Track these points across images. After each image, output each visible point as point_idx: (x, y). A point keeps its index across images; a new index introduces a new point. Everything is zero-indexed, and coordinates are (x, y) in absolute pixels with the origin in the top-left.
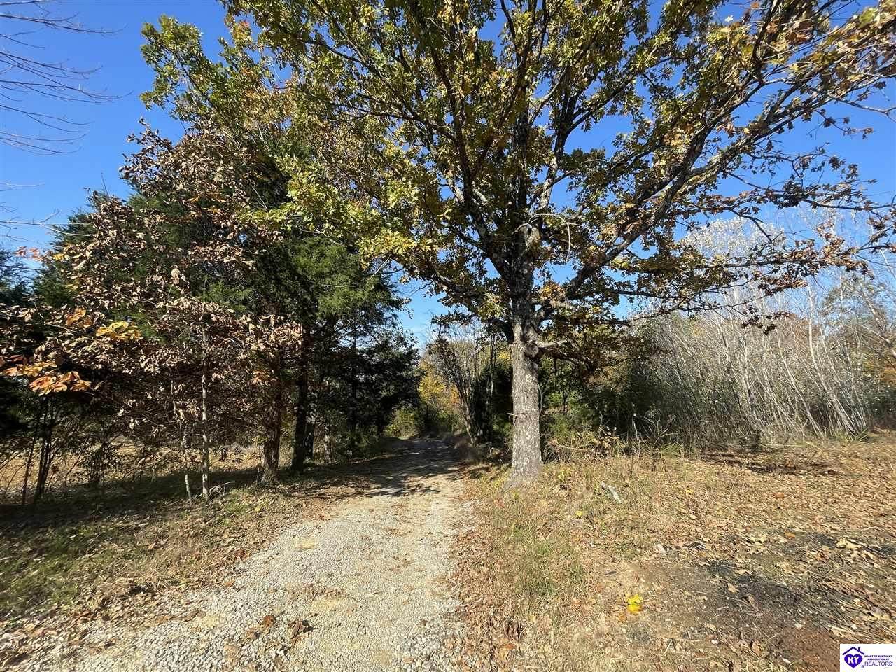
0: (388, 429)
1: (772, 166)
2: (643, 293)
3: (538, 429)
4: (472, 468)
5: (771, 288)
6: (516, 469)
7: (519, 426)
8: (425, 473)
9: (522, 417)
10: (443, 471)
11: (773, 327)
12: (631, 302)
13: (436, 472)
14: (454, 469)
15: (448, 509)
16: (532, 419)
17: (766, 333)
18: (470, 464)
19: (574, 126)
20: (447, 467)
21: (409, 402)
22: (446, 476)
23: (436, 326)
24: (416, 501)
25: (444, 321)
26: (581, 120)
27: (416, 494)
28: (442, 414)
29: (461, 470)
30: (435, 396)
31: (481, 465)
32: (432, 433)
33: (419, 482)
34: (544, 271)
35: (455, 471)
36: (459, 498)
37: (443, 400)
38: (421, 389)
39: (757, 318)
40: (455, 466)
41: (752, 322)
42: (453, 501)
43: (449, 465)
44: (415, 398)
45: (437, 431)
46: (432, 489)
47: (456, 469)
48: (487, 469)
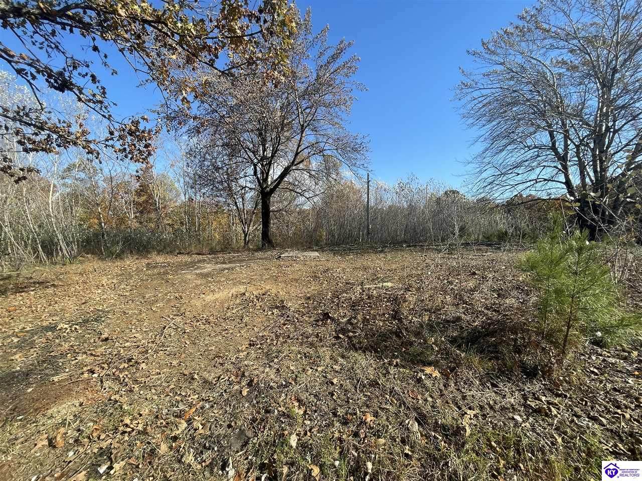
11: (24, 178)
17: (16, 182)
39: (9, 167)
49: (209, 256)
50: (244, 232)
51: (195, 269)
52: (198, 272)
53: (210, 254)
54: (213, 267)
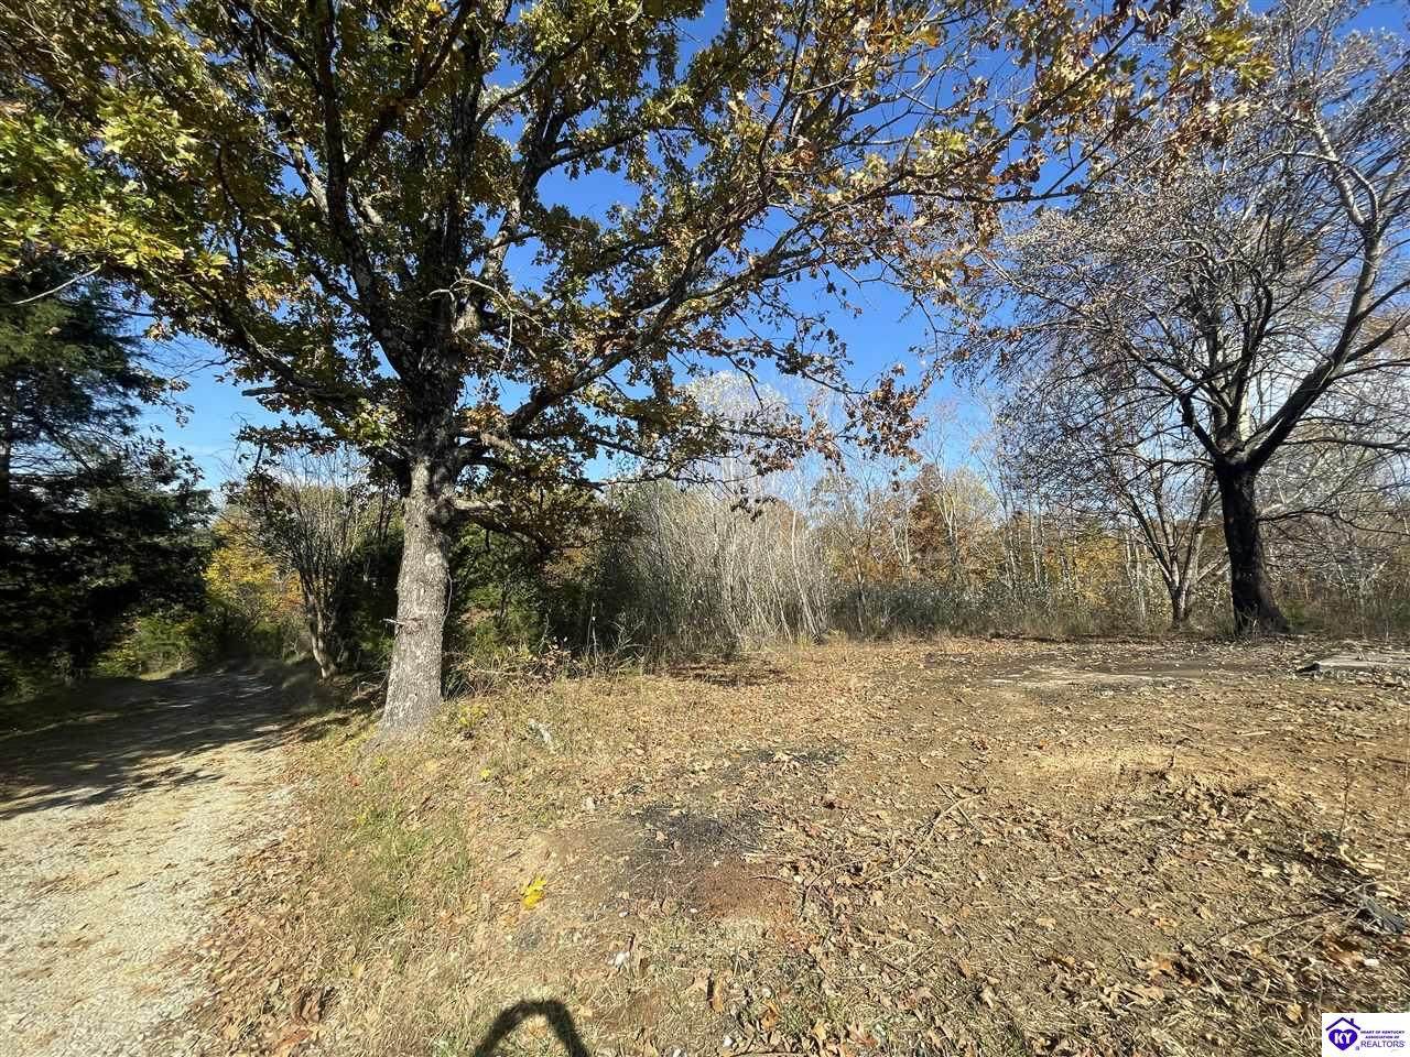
0: (108, 659)
1: (779, 319)
2: (626, 448)
3: (439, 645)
4: (312, 722)
5: (764, 467)
6: (391, 714)
7: (404, 642)
8: (189, 745)
9: (412, 625)
10: (241, 735)
11: (760, 512)
12: (610, 457)
13: (221, 739)
14: (271, 728)
15: (232, 808)
16: (431, 627)
17: (753, 519)
18: (309, 715)
19: (554, 163)
20: (253, 727)
21: (176, 602)
22: (248, 744)
23: (249, 447)
24: (150, 808)
25: (273, 440)
26: (566, 158)
27: (152, 793)
28: (266, 624)
29: (286, 728)
30: (248, 589)
31: (332, 715)
32: (232, 662)
33: (174, 765)
34: (487, 385)
35: (271, 732)
36: (266, 784)
37: (271, 599)
38: (212, 573)
39: (746, 500)
40: (275, 722)
41: (743, 504)
42: (249, 791)
43: (262, 723)
44: (193, 594)
45: (246, 656)
46: (201, 774)
47: (276, 727)
48: (343, 722)
49: (1065, 646)
50: (1170, 585)
51: (1026, 678)
52: (1030, 685)
53: (1068, 641)
54: (1073, 677)
